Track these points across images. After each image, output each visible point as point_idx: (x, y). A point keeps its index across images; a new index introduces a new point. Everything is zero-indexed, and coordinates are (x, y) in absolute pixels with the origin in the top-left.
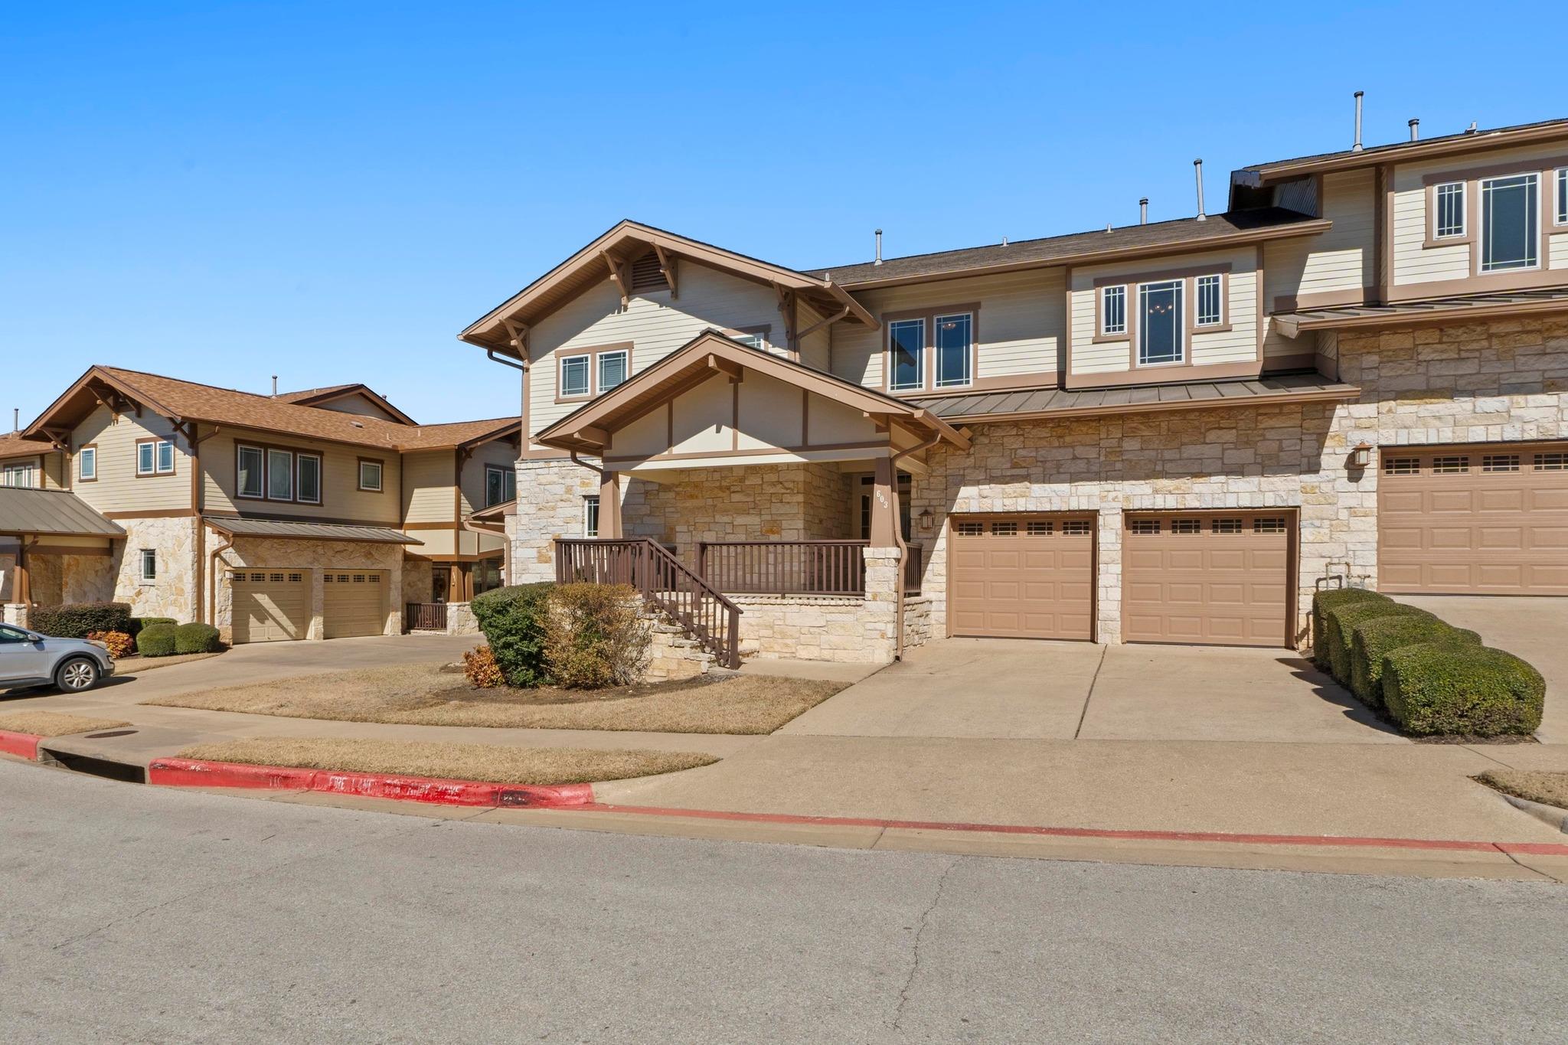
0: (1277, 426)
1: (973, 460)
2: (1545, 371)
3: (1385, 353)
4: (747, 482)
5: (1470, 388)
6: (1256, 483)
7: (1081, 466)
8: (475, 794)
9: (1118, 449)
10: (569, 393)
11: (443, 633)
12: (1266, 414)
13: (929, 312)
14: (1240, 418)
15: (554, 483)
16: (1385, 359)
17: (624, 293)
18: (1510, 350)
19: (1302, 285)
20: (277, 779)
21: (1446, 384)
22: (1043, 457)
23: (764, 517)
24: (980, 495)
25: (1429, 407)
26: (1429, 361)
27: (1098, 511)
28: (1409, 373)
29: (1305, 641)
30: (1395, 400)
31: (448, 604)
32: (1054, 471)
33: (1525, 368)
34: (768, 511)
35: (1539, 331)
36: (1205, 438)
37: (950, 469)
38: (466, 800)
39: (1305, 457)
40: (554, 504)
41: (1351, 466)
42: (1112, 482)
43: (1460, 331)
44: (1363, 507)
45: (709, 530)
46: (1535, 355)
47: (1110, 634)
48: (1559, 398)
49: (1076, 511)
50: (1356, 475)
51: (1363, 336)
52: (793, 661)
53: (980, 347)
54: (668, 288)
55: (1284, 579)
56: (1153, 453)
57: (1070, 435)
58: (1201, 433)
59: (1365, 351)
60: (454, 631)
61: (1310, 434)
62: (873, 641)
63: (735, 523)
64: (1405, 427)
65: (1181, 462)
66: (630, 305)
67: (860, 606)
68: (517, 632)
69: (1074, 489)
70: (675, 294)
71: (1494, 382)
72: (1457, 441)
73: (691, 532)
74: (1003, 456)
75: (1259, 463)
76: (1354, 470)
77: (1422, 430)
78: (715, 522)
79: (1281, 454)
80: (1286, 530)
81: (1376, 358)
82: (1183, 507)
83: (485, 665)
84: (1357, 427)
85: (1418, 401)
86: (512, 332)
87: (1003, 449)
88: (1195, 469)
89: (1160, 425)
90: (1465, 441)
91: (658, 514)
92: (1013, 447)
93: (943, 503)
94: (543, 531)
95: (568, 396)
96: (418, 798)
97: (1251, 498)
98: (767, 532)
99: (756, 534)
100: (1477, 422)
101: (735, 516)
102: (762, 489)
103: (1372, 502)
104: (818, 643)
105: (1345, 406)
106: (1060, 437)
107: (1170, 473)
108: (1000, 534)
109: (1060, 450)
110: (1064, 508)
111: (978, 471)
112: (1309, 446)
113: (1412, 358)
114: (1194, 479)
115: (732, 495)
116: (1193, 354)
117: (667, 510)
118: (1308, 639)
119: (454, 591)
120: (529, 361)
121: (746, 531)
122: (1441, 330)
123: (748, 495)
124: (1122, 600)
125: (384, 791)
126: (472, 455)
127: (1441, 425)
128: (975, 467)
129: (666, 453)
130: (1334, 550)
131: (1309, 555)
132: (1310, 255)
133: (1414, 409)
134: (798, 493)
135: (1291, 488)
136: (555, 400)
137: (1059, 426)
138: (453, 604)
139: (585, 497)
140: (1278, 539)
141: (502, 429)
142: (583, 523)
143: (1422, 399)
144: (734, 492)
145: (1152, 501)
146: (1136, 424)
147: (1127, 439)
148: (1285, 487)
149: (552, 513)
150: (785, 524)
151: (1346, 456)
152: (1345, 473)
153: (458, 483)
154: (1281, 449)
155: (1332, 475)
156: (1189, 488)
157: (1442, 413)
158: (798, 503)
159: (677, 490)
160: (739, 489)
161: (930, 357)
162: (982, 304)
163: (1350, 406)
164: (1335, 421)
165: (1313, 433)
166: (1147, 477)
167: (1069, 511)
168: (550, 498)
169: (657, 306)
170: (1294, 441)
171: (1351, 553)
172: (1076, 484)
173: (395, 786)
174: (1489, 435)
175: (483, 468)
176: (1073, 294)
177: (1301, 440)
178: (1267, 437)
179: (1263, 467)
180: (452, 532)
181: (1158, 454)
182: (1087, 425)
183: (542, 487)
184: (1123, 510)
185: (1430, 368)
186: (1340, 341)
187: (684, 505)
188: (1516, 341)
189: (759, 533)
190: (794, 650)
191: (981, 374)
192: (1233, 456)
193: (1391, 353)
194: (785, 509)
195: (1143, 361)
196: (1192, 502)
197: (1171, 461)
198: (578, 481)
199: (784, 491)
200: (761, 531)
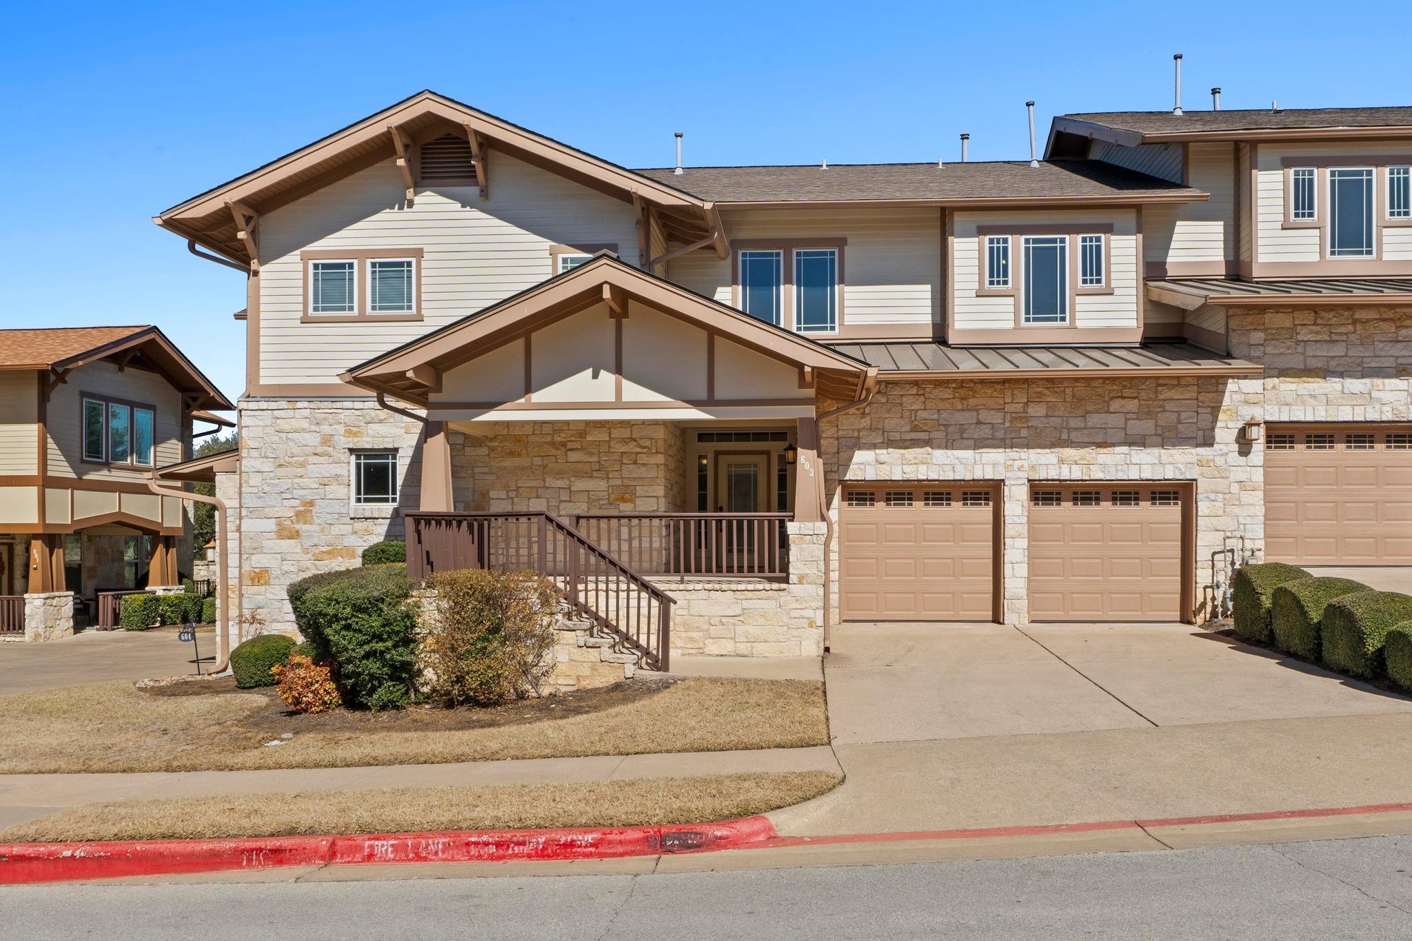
0: (1176, 398)
1: (869, 421)
2: (1397, 357)
3: (1270, 331)
4: (589, 438)
5: (1340, 369)
6: (1157, 454)
7: (986, 431)
8: (621, 842)
9: (1023, 415)
10: (324, 309)
11: (17, 639)
12: (1165, 385)
13: (787, 244)
14: (1141, 387)
15: (304, 430)
16: (1269, 337)
17: (411, 184)
18: (1370, 336)
19: (1171, 252)
20: (258, 855)
21: (1320, 365)
22: (945, 420)
23: (612, 482)
24: (877, 461)
25: (1306, 385)
26: (1306, 341)
27: (1003, 481)
28: (1290, 351)
29: (1202, 615)
30: (1278, 377)
31: (26, 596)
32: (957, 436)
33: (1383, 354)
34: (617, 475)
35: (1392, 320)
36: (1109, 406)
37: (843, 430)
38: (608, 851)
39: (1201, 430)
40: (303, 459)
41: (1241, 441)
42: (1018, 450)
43: (1331, 315)
44: (1251, 481)
46: (1390, 342)
47: (1016, 611)
48: (1409, 383)
49: (981, 480)
50: (1245, 449)
51: (1250, 312)
52: (701, 658)
53: (847, 289)
54: (477, 184)
55: (1178, 553)
56: (1059, 421)
57: (974, 397)
58: (1104, 401)
59: (1253, 327)
60: (37, 635)
61: (1204, 407)
62: (799, 630)
63: (573, 489)
64: (1287, 405)
65: (1086, 431)
66: (417, 199)
67: (784, 590)
68: (389, 637)
69: (978, 456)
70: (485, 193)
71: (1359, 365)
72: (1329, 420)
73: (512, 499)
74: (902, 417)
75: (1159, 435)
76: (1244, 443)
77: (1301, 408)
78: (544, 487)
79: (1179, 426)
80: (1180, 502)
81: (1261, 335)
82: (1088, 478)
83: (317, 682)
84: (1247, 402)
85: (1297, 380)
86: (240, 221)
87: (902, 410)
88: (1099, 439)
89: (1064, 391)
90: (1335, 419)
91: (464, 475)
92: (913, 408)
93: (835, 469)
94: (284, 496)
95: (321, 314)
96: (529, 856)
97: (1153, 469)
98: (617, 500)
99: (602, 502)
100: (1345, 403)
101: (572, 479)
102: (610, 447)
103: (1258, 476)
104: (732, 635)
105: (1236, 380)
106: (963, 399)
107: (1074, 442)
108: (895, 504)
109: (964, 413)
110: (968, 477)
111: (874, 434)
112: (1205, 417)
113: (1291, 338)
114: (1098, 449)
115: (569, 453)
116: (1078, 315)
117: (476, 470)
118: (1205, 613)
119: (35, 577)
120: (259, 261)
121: (589, 498)
122: (1316, 312)
123: (591, 454)
124: (1028, 578)
125: (469, 852)
126: (66, 378)
127: (1316, 404)
128: (871, 429)
129: (522, 400)
130: (1228, 523)
131: (1204, 529)
132: (1178, 223)
133: (1293, 387)
134: (657, 452)
135: (1188, 461)
136: (302, 318)
137: (962, 387)
138: (36, 595)
139: (351, 451)
140: (1173, 512)
141: (112, 343)
142: (349, 485)
143: (1300, 377)
144: (571, 450)
145: (1058, 471)
146: (1040, 389)
147: (1032, 405)
148: (1183, 460)
149: (300, 471)
150: (639, 491)
151: (1237, 430)
152: (1236, 447)
153: (42, 418)
154: (1179, 422)
155: (1225, 449)
156: (1093, 458)
157: (1317, 392)
158: (658, 465)
159: (491, 444)
160: (577, 446)
161: (788, 296)
162: (848, 240)
163: (1240, 381)
164: (1227, 395)
165: (1209, 407)
166: (1052, 445)
167: (973, 480)
168: (296, 450)
169: (458, 206)
170: (1191, 414)
171: (1242, 526)
172: (980, 451)
173: (486, 844)
174: (1355, 415)
175: (78, 398)
176: (956, 240)
177: (1198, 413)
178: (1167, 408)
179: (1163, 439)
180: (33, 491)
181: (1063, 421)
182: (992, 387)
183: (283, 435)
184: (1029, 481)
185: (1308, 348)
186: (1231, 316)
187: (501, 464)
188: (1375, 328)
189: (606, 502)
190: (701, 645)
191: (849, 320)
192: (1137, 427)
193: (1274, 331)
194: (642, 472)
195: (1027, 320)
196: (1097, 474)
197: (1076, 429)
198: (341, 429)
199: (638, 450)
200: (608, 499)
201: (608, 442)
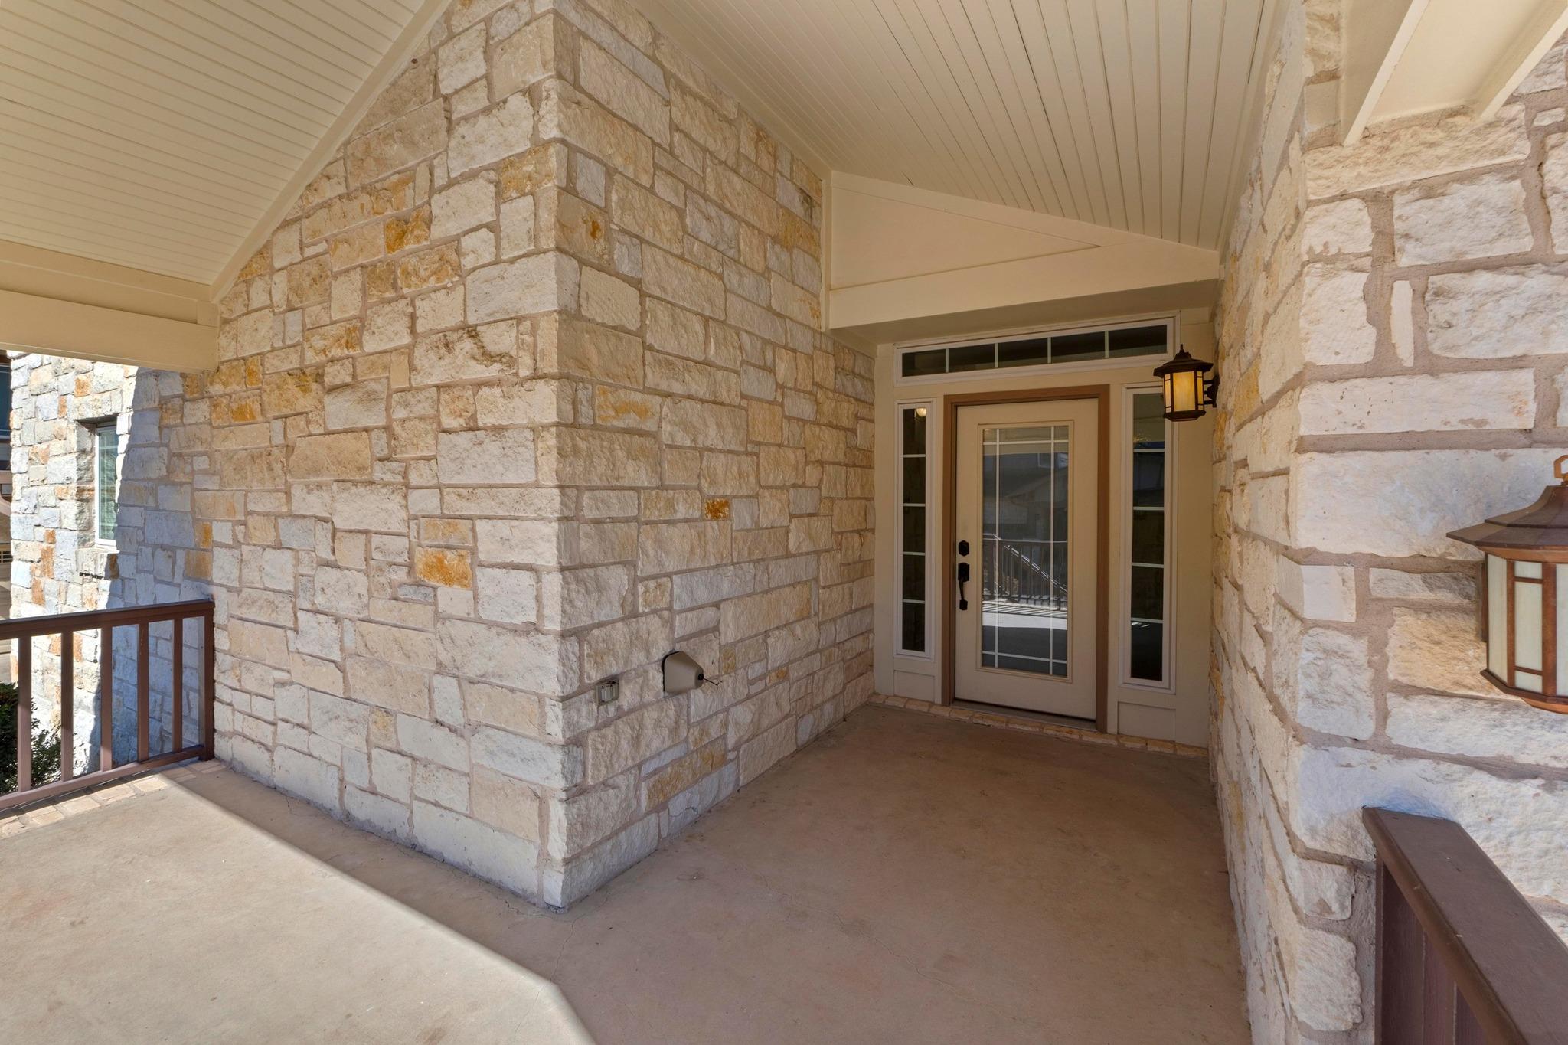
23: (416, 504)
34: (427, 474)
45: (278, 546)
101: (336, 489)
115: (329, 401)
123: (372, 400)
134: (537, 376)
158: (538, 432)
199: (479, 371)
200: (411, 567)
201: (409, 351)
